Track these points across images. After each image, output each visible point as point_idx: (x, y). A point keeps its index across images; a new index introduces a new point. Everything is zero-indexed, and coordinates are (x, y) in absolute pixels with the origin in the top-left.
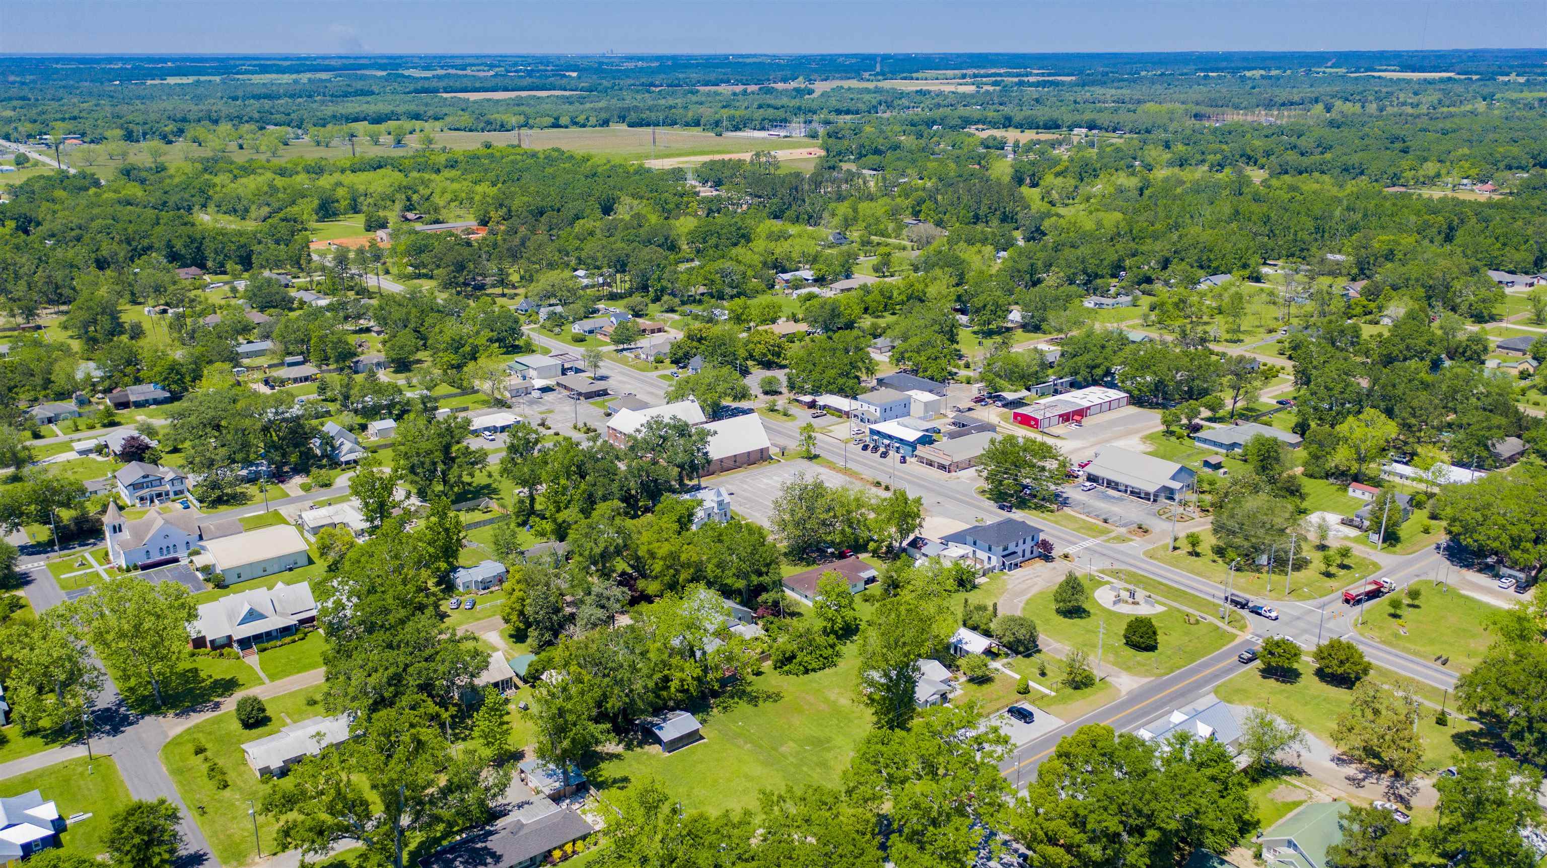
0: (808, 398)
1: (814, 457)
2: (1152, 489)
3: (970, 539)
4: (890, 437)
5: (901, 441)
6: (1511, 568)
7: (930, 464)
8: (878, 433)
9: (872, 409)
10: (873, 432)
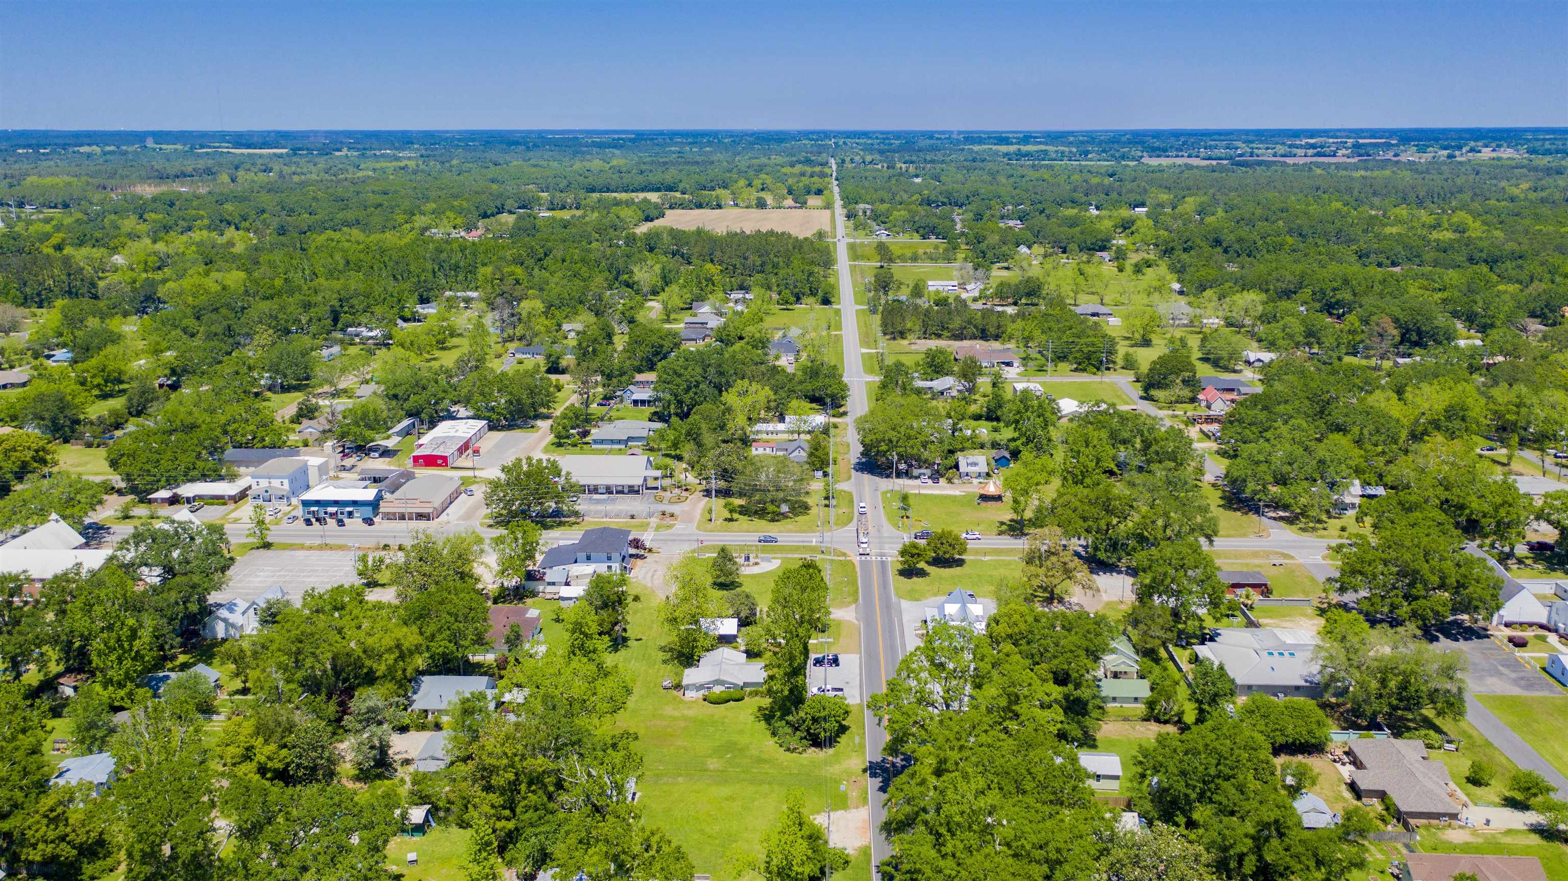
0: (164, 494)
1: (267, 546)
2: (638, 482)
3: (582, 556)
4: (336, 503)
5: (355, 503)
6: (920, 467)
7: (402, 517)
8: (317, 503)
9: (276, 483)
10: (306, 503)
